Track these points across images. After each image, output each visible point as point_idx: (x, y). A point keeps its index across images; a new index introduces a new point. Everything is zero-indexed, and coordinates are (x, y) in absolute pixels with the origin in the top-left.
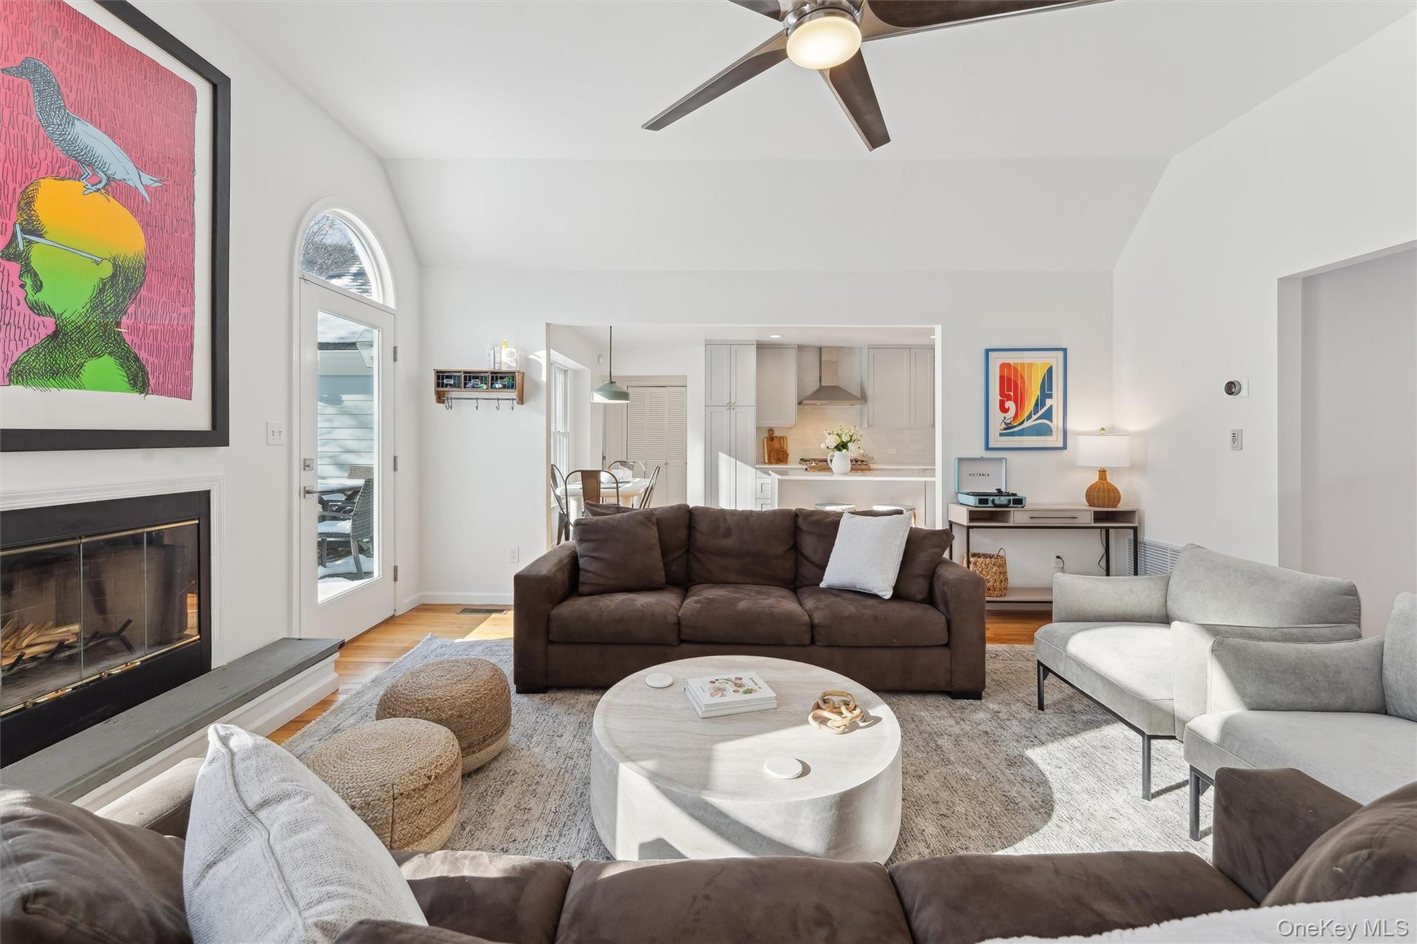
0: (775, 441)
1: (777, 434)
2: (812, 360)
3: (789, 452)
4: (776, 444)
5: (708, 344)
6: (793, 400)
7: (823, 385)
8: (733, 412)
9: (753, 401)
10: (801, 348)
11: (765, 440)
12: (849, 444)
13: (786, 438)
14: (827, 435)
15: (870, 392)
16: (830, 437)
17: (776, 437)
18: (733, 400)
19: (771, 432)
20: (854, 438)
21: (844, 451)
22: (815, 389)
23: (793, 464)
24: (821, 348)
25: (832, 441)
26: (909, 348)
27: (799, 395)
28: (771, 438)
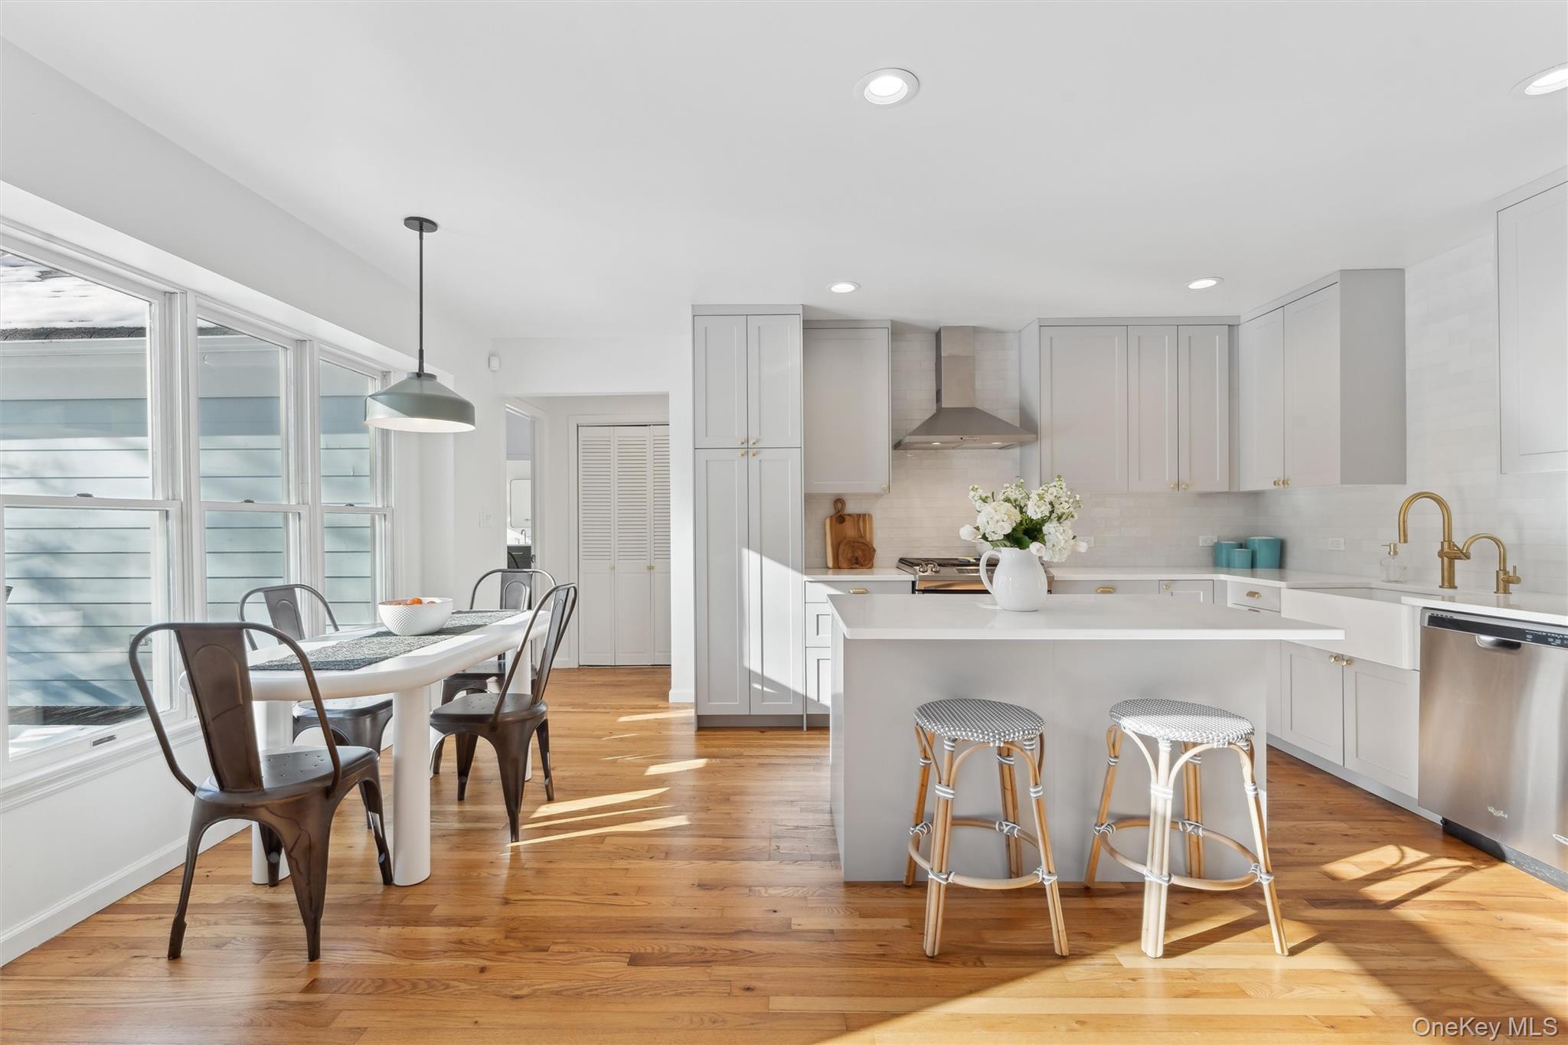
0: (848, 524)
1: (851, 508)
2: (920, 356)
3: (876, 545)
4: (849, 530)
5: (698, 313)
6: (882, 438)
7: (945, 404)
8: (754, 462)
9: (796, 437)
10: (898, 331)
11: (828, 522)
12: (1047, 528)
13: (870, 516)
14: (978, 504)
15: (1043, 416)
16: (988, 509)
17: (849, 515)
18: (754, 436)
19: (839, 505)
20: (1059, 510)
21: (1034, 547)
22: (927, 416)
23: (885, 572)
24: (938, 335)
25: (1000, 520)
26: (1124, 325)
27: (894, 430)
28: (839, 518)
